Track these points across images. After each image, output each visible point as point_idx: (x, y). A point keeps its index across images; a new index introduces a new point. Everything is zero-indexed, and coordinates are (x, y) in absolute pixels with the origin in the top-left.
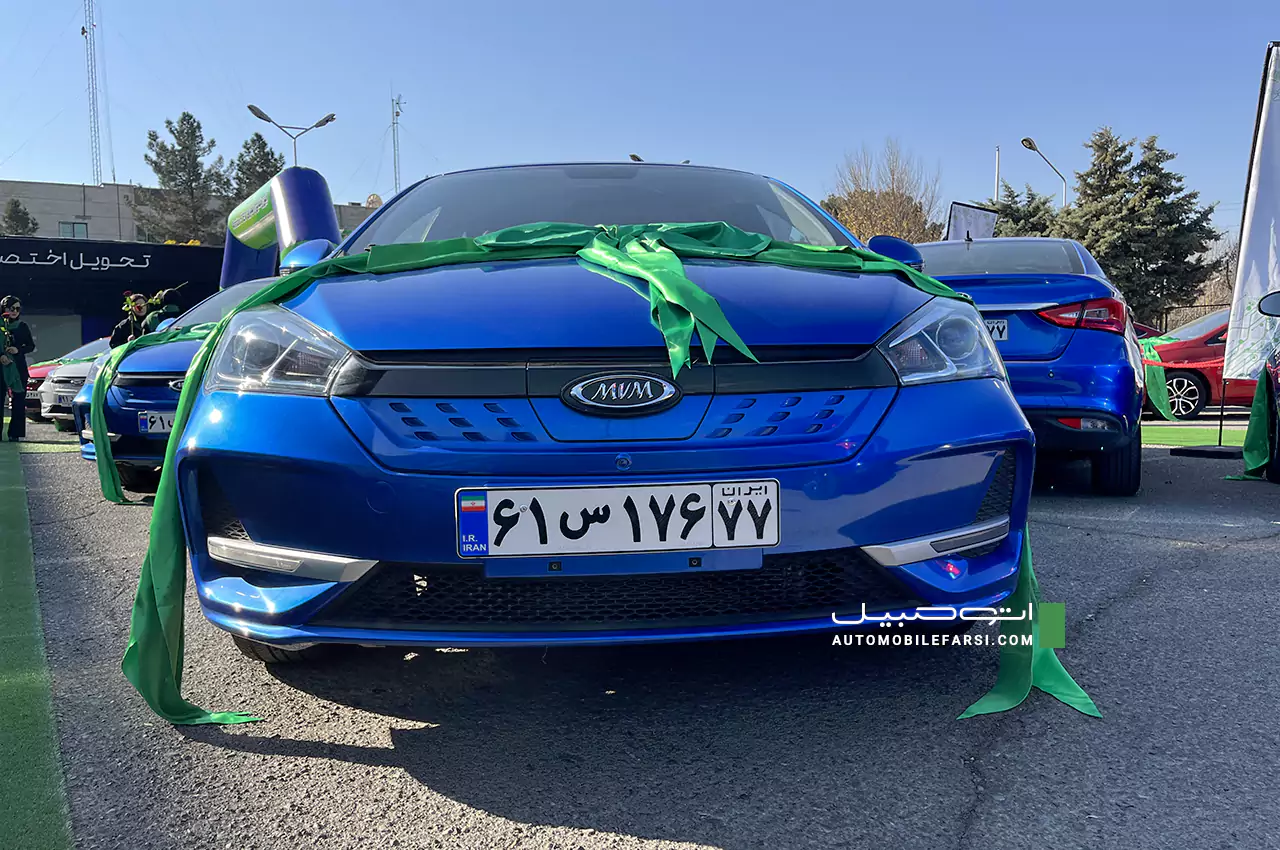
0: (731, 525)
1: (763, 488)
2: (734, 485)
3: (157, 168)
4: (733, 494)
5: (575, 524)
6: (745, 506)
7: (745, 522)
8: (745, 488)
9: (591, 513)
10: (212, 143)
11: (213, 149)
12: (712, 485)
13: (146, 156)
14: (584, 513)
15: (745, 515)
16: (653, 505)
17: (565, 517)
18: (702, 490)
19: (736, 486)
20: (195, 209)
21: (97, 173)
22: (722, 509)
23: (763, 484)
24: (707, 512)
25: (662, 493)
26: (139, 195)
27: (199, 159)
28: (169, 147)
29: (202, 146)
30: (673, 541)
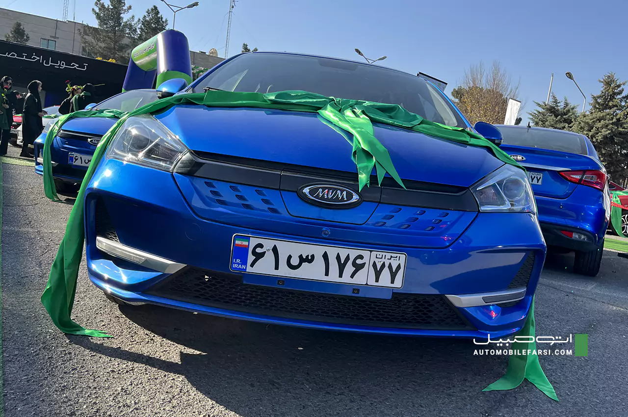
0: (378, 274)
1: (398, 257)
2: (383, 253)
3: (98, 16)
4: (382, 258)
5: (295, 261)
6: (387, 265)
7: (386, 274)
8: (388, 255)
9: (304, 257)
10: (130, 8)
11: (130, 11)
12: (371, 251)
13: (93, 9)
14: (301, 257)
15: (386, 270)
16: (338, 257)
17: (290, 257)
18: (365, 253)
19: (384, 254)
20: (116, 42)
21: (65, 14)
22: (374, 265)
23: (398, 255)
24: (366, 266)
25: (344, 252)
26: (87, 30)
27: (122, 15)
28: (106, 6)
29: (124, 8)
30: (346, 279)
